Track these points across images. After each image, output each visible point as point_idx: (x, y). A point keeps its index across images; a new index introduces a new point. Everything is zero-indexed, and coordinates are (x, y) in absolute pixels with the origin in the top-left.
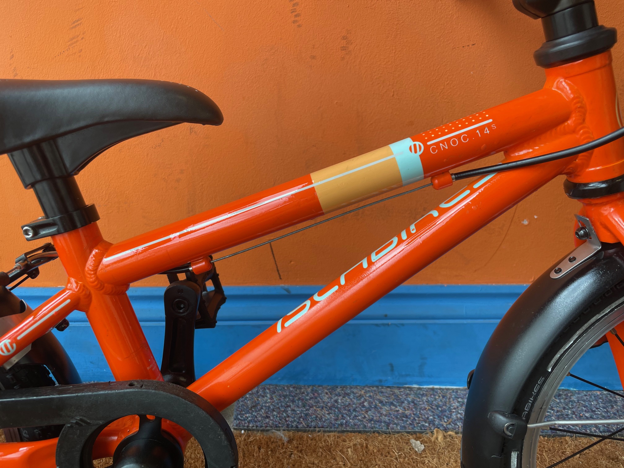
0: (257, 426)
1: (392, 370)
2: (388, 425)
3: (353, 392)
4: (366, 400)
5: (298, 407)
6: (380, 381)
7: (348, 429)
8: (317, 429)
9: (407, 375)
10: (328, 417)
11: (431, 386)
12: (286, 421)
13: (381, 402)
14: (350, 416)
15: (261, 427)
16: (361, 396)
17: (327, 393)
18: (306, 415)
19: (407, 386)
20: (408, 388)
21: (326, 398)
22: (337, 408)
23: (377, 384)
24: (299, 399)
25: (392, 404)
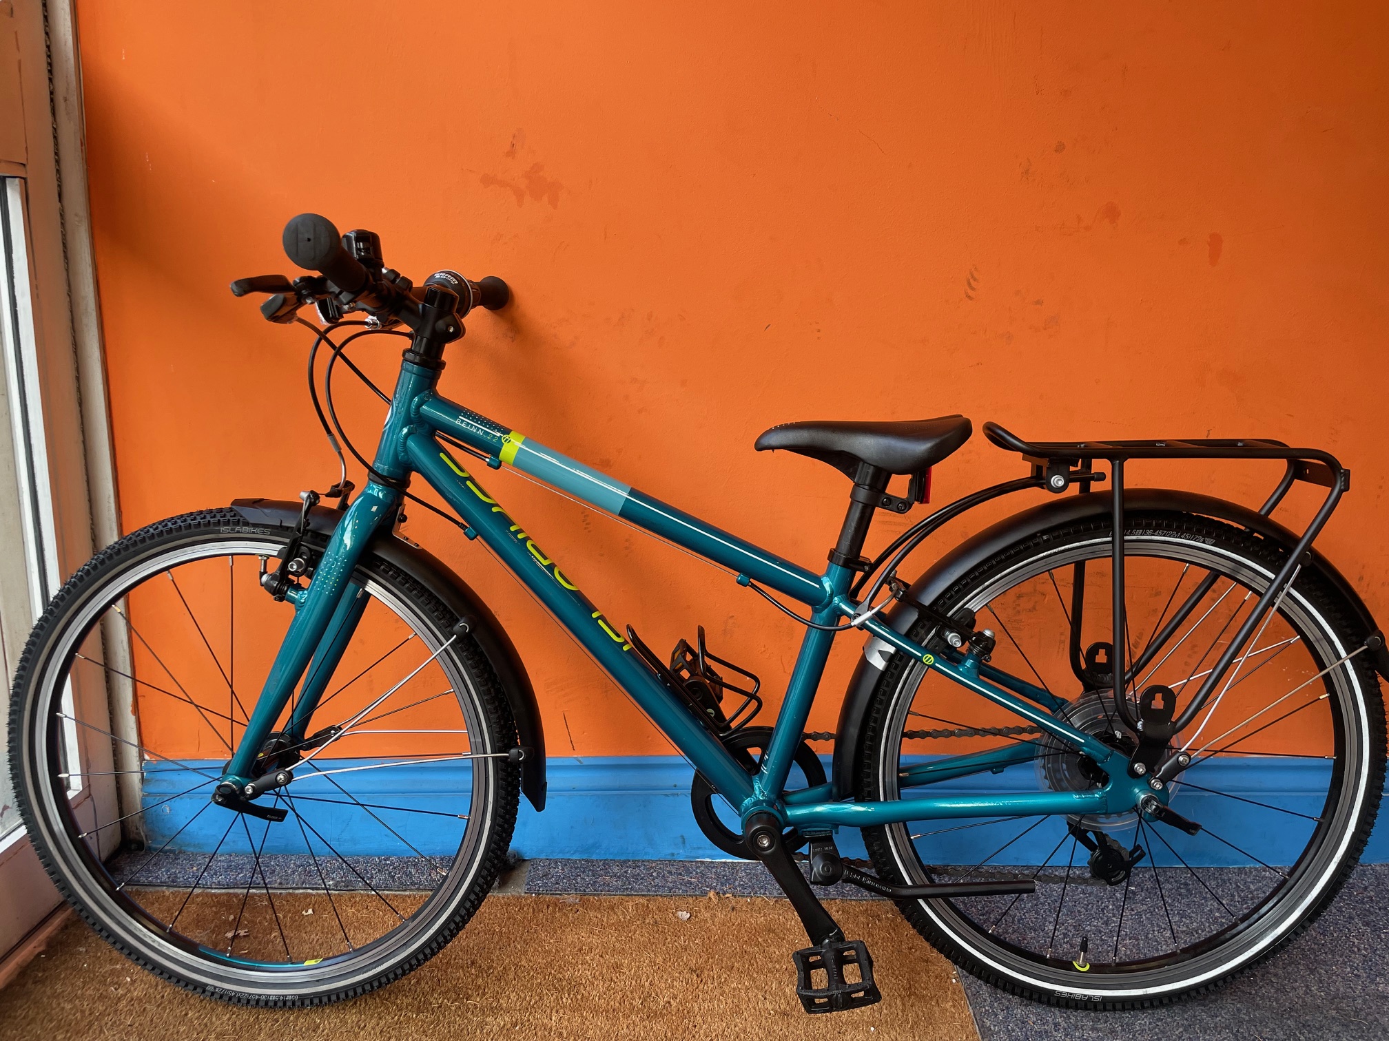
0: (547, 891)
1: (684, 843)
2: (670, 889)
3: (645, 865)
4: (655, 871)
5: (588, 876)
6: (673, 854)
7: (632, 892)
8: (603, 893)
9: (699, 848)
10: (616, 883)
11: (723, 860)
12: (575, 886)
13: (670, 872)
14: (636, 883)
15: (551, 891)
16: (652, 868)
17: (618, 866)
18: (595, 882)
19: (699, 860)
20: (700, 862)
21: (616, 870)
22: (626, 877)
23: (669, 858)
24: (590, 870)
25: (681, 874)
